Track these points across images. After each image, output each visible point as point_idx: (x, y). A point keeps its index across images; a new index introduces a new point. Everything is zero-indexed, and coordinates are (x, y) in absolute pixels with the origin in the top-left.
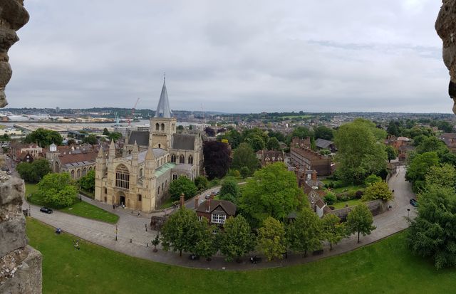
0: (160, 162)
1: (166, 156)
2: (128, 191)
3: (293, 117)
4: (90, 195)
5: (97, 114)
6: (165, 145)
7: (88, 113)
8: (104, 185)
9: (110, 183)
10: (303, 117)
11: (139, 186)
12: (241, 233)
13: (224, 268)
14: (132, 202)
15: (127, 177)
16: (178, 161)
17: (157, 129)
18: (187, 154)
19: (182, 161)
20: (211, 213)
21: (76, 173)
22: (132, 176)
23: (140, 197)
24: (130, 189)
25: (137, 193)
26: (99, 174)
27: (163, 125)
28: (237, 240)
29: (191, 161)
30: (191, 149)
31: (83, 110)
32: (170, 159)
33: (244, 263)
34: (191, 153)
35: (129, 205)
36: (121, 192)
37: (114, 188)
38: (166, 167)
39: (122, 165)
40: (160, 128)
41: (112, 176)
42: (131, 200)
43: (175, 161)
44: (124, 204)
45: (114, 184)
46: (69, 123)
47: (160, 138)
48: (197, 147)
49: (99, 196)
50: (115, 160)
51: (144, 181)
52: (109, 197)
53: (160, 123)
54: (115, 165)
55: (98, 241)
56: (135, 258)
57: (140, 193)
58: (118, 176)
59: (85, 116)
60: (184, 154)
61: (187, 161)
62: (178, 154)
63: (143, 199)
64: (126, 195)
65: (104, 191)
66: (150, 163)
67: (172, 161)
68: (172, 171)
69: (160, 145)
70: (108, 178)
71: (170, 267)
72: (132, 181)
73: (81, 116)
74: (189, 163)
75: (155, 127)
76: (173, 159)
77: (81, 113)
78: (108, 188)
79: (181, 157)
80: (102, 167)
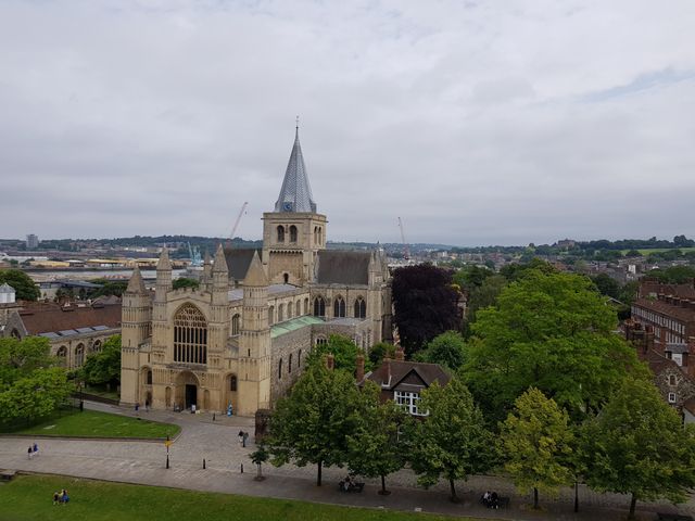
0: (285, 309)
1: (302, 297)
2: (205, 369)
3: (654, 251)
4: (109, 396)
5: (143, 250)
6: (300, 276)
7: (117, 248)
8: (144, 362)
9: (160, 355)
10: (684, 251)
11: (230, 353)
12: (456, 418)
13: (418, 510)
14: (216, 396)
15: (202, 335)
16: (329, 310)
17: (281, 238)
18: (351, 295)
19: (340, 310)
20: (392, 390)
21: (71, 357)
22: (214, 329)
23: (233, 381)
24: (208, 365)
25: (228, 371)
26: (130, 336)
27: (293, 229)
28: (446, 436)
29: (361, 310)
30: (362, 283)
31: (103, 242)
32: (311, 308)
33: (467, 505)
34: (361, 293)
35: (207, 405)
36: (187, 374)
37: (170, 366)
38: (299, 322)
39: (189, 307)
40: (287, 236)
41: (164, 337)
42: (212, 389)
43: (323, 314)
44: (195, 403)
45: (169, 357)
46: (66, 270)
47: (286, 260)
48: (373, 279)
49: (133, 391)
50: (170, 296)
51: (243, 341)
52: (158, 392)
53: (286, 225)
54: (172, 308)
55: (120, 476)
56: (209, 495)
57: (233, 370)
58: (179, 334)
59: (108, 255)
60: (343, 294)
61: (351, 311)
62: (330, 294)
63: (241, 386)
64: (200, 379)
65: (144, 378)
66: (257, 294)
67: (316, 314)
68: (314, 330)
69: (286, 276)
70: (155, 342)
71: (289, 505)
72: (214, 341)
73: (98, 255)
74: (357, 316)
75: (275, 234)
76: (319, 309)
77: (100, 250)
78: (154, 367)
79: (336, 302)
80: (138, 317)
